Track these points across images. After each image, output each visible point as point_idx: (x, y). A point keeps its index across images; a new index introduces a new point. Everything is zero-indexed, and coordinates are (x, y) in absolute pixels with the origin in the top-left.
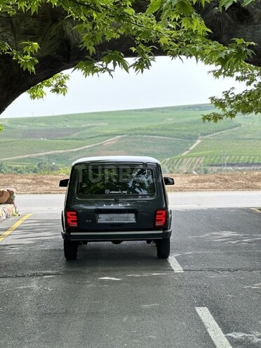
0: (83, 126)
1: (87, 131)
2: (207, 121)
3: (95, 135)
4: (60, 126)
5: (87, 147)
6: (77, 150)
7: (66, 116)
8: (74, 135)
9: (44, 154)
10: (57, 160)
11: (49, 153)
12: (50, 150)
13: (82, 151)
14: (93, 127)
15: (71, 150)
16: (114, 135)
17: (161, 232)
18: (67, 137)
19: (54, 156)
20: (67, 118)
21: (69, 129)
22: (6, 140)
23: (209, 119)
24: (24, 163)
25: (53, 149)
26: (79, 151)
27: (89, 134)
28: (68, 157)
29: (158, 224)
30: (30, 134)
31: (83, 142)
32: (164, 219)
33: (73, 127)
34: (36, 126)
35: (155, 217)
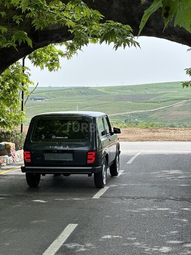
0: (159, 92)
1: (162, 96)
2: (185, 87)
3: (168, 100)
4: (142, 92)
5: (161, 108)
6: (154, 110)
7: (146, 85)
8: (152, 100)
9: (130, 113)
10: (139, 117)
11: (133, 112)
12: (134, 110)
13: (157, 111)
14: (166, 93)
15: (149, 111)
16: (182, 99)
17: (91, 168)
18: (147, 101)
19: (137, 114)
20: (147, 87)
21: (148, 95)
22: (102, 102)
23: (187, 86)
24: (115, 119)
25: (136, 109)
26: (155, 111)
27: (163, 99)
28: (147, 116)
29: (89, 162)
30: (120, 98)
31: (158, 104)
32: (94, 158)
33: (152, 93)
34: (124, 93)
35: (87, 157)
